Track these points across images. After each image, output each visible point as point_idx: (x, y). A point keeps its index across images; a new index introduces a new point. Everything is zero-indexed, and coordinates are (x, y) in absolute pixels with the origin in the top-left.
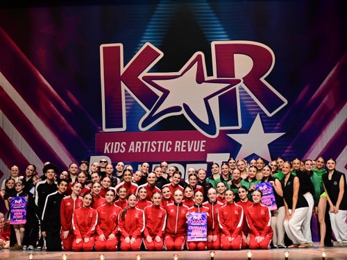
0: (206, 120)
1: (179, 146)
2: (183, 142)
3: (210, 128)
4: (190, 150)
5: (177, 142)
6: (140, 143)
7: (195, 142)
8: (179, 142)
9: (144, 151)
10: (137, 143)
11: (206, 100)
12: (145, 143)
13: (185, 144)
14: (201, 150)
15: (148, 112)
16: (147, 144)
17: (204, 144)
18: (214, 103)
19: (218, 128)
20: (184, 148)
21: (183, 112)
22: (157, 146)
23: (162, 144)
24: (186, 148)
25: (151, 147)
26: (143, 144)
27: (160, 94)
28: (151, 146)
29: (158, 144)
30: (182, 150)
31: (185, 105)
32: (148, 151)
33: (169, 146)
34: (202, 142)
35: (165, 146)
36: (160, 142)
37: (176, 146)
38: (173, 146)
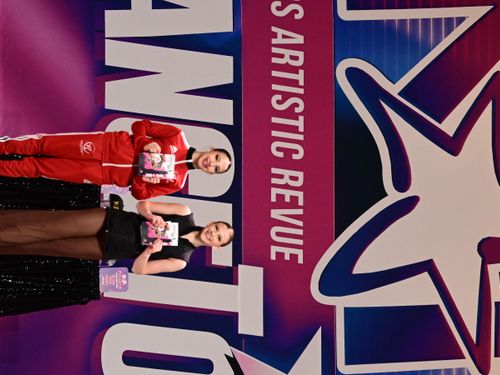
0: (364, 265)
1: (288, 182)
2: (300, 195)
3: (342, 278)
4: (276, 214)
5: (300, 175)
6: (300, 63)
7: (300, 232)
8: (299, 183)
9: (275, 73)
10: (300, 54)
11: (428, 267)
12: (300, 77)
13: (294, 199)
14: (274, 250)
15: (394, 89)
16: (294, 83)
17: (294, 257)
18: (417, 292)
19: (341, 303)
20: (280, 197)
21: (393, 196)
22: (290, 113)
23: (294, 129)
24: (281, 203)
25: (286, 96)
26: (295, 70)
27: (450, 125)
28: (288, 97)
29: (295, 117)
30: (274, 192)
31: (413, 201)
32: (275, 87)
33: (289, 152)
34: (300, 253)
35: (288, 139)
36: (300, 123)
37: (287, 173)
38: (287, 162)
